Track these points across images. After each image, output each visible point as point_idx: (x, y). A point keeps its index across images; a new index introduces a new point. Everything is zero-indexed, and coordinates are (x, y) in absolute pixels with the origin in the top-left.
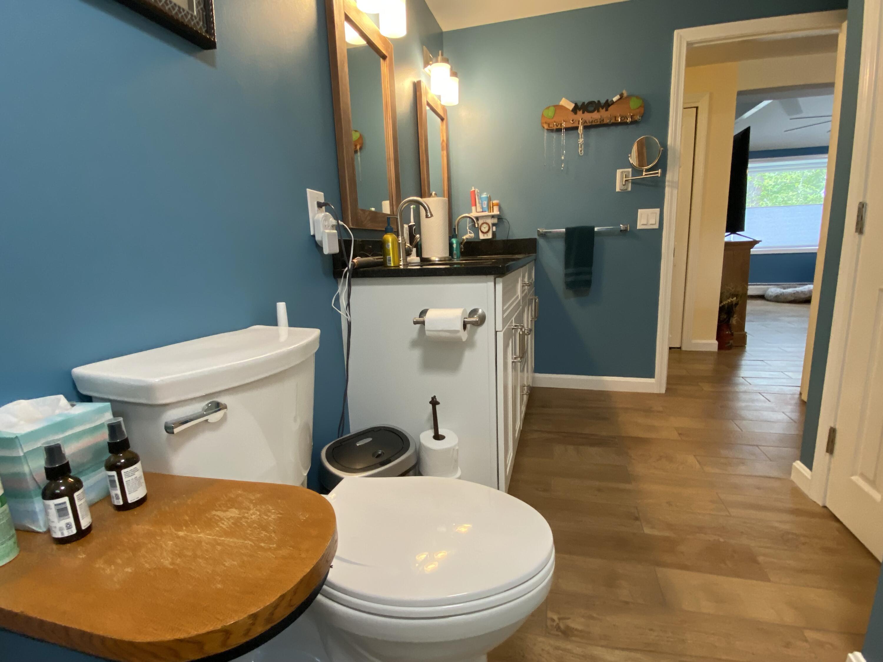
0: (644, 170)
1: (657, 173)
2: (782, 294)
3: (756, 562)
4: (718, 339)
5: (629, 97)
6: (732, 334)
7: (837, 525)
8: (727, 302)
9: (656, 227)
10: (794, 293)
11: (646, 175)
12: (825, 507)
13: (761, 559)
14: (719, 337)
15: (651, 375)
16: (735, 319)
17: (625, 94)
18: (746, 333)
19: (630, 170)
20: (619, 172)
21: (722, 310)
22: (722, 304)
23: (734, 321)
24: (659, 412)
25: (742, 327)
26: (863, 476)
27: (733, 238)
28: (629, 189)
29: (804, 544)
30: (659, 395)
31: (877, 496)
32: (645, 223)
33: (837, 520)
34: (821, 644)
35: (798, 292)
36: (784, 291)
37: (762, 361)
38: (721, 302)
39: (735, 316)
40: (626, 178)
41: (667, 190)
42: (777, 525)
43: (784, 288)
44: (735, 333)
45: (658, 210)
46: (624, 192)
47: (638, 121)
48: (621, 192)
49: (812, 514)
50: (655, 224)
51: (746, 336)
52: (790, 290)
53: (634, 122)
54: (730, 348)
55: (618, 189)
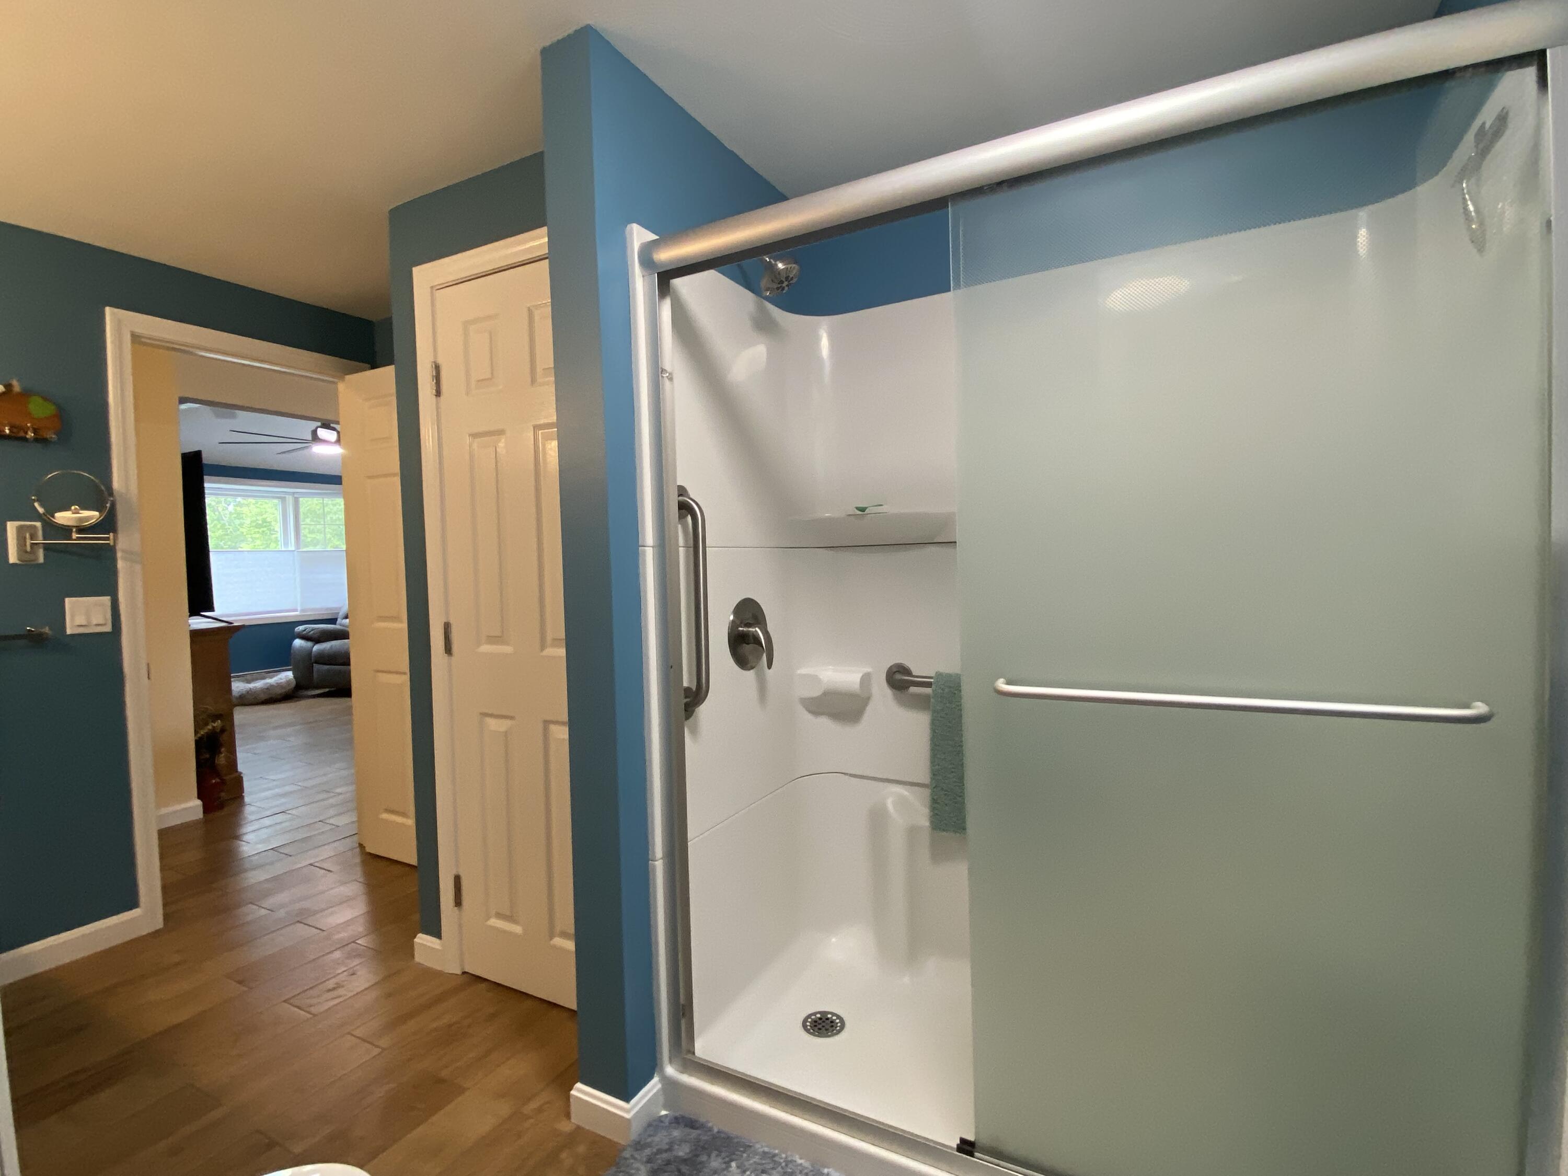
0: (74, 530)
1: (108, 539)
2: (249, 692)
3: (441, 1081)
4: (200, 797)
5: (26, 394)
6: (223, 782)
7: (484, 985)
8: (206, 731)
9: (108, 628)
10: (267, 689)
11: (78, 539)
12: (464, 973)
13: (444, 1073)
14: (203, 793)
15: (133, 903)
16: (223, 755)
17: (17, 387)
18: (241, 773)
19: (38, 524)
20: (11, 527)
21: (199, 744)
22: (199, 735)
23: (221, 760)
24: (177, 964)
25: (232, 764)
26: (499, 916)
27: (199, 623)
28: (41, 560)
29: (469, 1026)
30: (156, 934)
31: (518, 929)
32: (84, 623)
33: (485, 980)
34: (540, 1110)
35: (272, 686)
36: (252, 686)
37: (283, 812)
38: (196, 732)
39: (223, 749)
40: (32, 539)
41: (120, 564)
42: (434, 1025)
43: (249, 682)
44: (227, 778)
45: (106, 600)
46: (27, 566)
47: (49, 439)
48: (20, 564)
49: (456, 990)
50: (105, 625)
51: (242, 777)
52: (258, 684)
53: (40, 440)
54: (221, 806)
55: (13, 558)
